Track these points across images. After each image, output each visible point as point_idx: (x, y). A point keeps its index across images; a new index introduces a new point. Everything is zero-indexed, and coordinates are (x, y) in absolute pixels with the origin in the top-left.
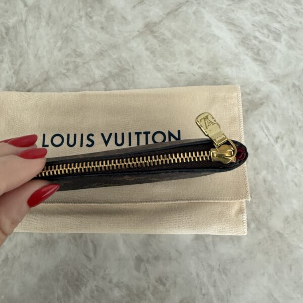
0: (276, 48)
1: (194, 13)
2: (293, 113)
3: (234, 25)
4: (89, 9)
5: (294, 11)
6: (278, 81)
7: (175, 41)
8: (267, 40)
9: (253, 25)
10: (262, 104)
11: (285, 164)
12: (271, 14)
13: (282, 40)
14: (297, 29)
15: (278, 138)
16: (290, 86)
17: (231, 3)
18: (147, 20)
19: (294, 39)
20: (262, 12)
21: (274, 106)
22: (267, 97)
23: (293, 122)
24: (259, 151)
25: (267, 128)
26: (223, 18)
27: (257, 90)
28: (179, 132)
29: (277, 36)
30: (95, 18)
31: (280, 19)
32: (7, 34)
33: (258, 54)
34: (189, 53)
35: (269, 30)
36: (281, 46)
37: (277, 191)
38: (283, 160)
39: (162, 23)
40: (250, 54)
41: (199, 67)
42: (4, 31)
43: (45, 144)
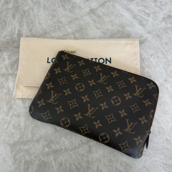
0: (148, 20)
1: (112, 5)
2: (157, 46)
3: (130, 10)
4: (63, 3)
5: (154, 5)
6: (150, 33)
7: (104, 17)
8: (144, 17)
9: (138, 11)
10: (144, 42)
11: (155, 65)
12: (145, 6)
13: (151, 17)
14: (156, 13)
15: (152, 55)
16: (155, 35)
17: (128, 1)
18: (91, 8)
19: (156, 16)
20: (141, 6)
21: (149, 43)
22: (146, 39)
23: (158, 49)
24: (144, 60)
25: (147, 51)
26: (125, 7)
27: (142, 37)
29: (149, 15)
30: (66, 7)
31: (149, 8)
32: (24, 14)
33: (141, 22)
34: (111, 22)
35: (145, 13)
36: (150, 19)
37: (153, 76)
38: (154, 64)
39: (98, 9)
40: (138, 22)
41: (116, 27)
42: (23, 12)
43: (49, 62)
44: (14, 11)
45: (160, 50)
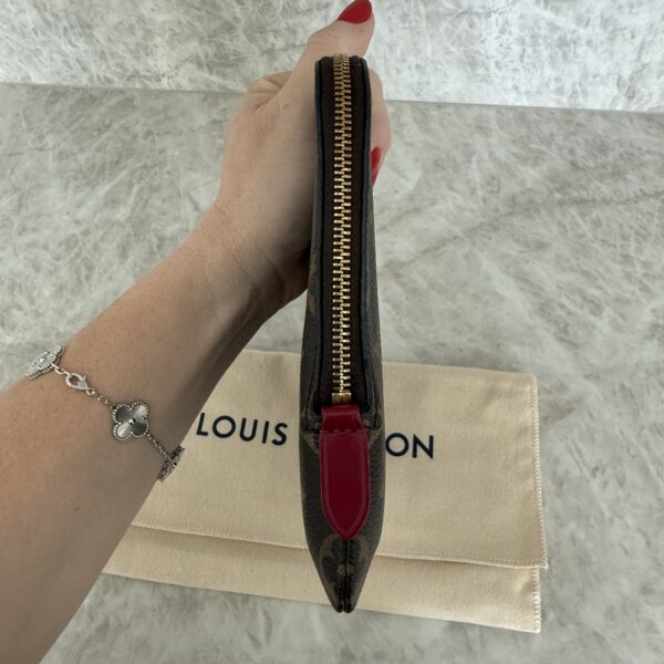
0: (594, 326)
1: (466, 257)
2: (622, 432)
3: (527, 281)
5: (623, 274)
6: (596, 378)
7: (433, 293)
8: (580, 312)
9: (558, 286)
10: (570, 410)
11: (607, 515)
12: (586, 274)
13: (604, 314)
14: (628, 302)
15: (596, 469)
16: (617, 387)
17: (525, 249)
18: (391, 257)
19: (623, 316)
20: (572, 269)
21: (591, 416)
22: (580, 400)
23: (622, 447)
24: (565, 487)
25: (579, 451)
26: (511, 269)
27: (562, 388)
28: (431, 438)
29: (597, 309)
31: (601, 282)
32: (159, 247)
33: (565, 331)
34: (455, 315)
35: (584, 298)
36: (602, 325)
37: (594, 559)
38: (604, 507)
39: (413, 265)
40: (553, 330)
41: (470, 340)
42: (155, 241)
43: (203, 430)
44: (129, 235)
45: (632, 452)
